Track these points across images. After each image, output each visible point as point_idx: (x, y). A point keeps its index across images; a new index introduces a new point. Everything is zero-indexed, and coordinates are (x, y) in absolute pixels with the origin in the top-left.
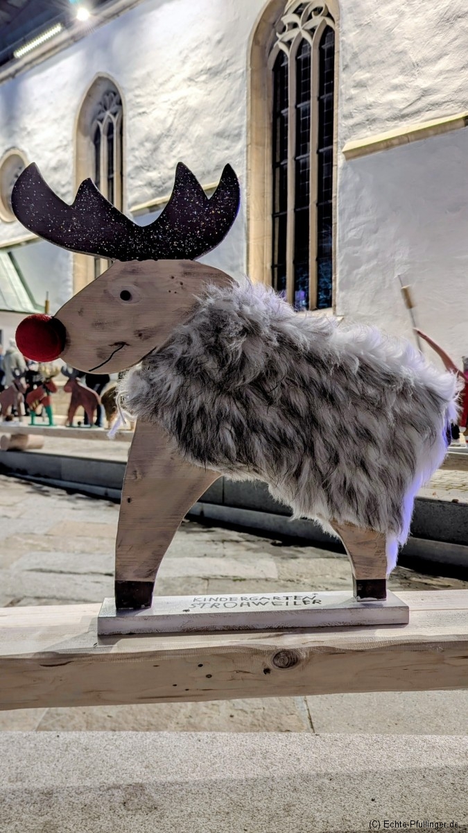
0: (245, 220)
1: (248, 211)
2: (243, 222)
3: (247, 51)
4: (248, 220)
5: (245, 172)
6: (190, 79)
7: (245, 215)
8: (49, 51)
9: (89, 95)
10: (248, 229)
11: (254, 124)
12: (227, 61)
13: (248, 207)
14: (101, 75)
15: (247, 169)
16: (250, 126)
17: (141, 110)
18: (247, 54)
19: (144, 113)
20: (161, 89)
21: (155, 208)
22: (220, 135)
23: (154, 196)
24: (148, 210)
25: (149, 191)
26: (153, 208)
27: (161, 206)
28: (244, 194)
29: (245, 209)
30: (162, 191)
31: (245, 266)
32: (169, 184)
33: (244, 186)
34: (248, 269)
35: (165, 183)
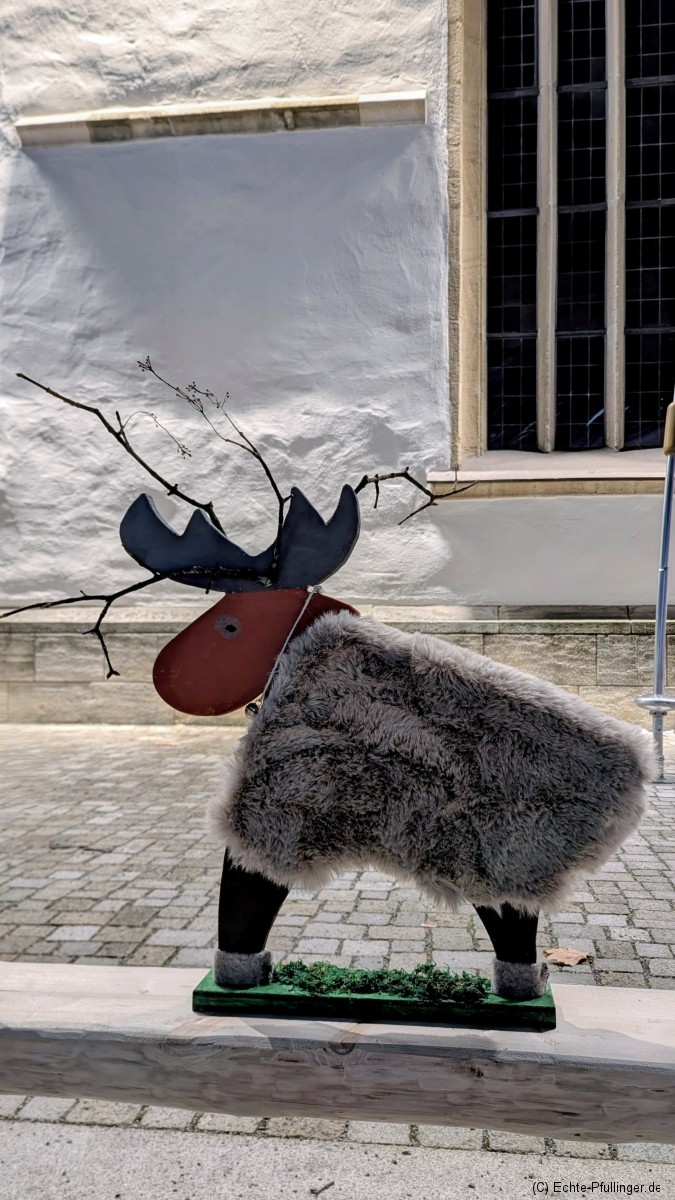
0: (445, 206)
1: (452, 185)
2: (437, 209)
4: (454, 207)
5: (443, 86)
7: (445, 193)
10: (452, 231)
13: (453, 174)
15: (449, 77)
21: (115, 132)
23: (104, 101)
24: (86, 132)
25: (91, 85)
26: (104, 131)
27: (139, 129)
28: (442, 136)
29: (443, 179)
30: (139, 90)
31: (445, 321)
32: (170, 74)
33: (440, 118)
34: (454, 330)
35: (154, 70)
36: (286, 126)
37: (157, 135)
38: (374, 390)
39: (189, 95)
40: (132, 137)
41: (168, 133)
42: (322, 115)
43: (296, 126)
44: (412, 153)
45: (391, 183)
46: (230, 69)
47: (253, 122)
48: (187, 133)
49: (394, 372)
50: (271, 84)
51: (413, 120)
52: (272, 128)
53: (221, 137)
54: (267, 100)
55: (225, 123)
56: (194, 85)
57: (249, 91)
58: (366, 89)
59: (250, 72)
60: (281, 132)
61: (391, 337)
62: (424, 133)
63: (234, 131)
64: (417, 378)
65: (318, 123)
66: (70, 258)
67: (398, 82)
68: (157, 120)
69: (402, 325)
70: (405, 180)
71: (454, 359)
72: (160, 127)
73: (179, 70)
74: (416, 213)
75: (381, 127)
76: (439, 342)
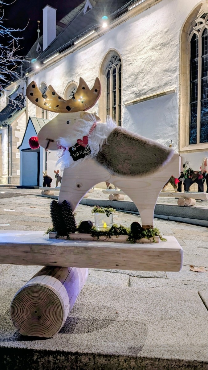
0: (178, 106)
1: (180, 102)
2: (177, 106)
3: (180, 35)
4: (180, 105)
5: (178, 86)
6: (153, 49)
7: (178, 103)
8: (88, 41)
9: (106, 58)
10: (179, 110)
11: (182, 65)
12: (170, 40)
13: (180, 100)
14: (111, 50)
15: (179, 84)
16: (180, 66)
17: (129, 63)
18: (180, 36)
19: (131, 64)
20: (139, 53)
21: (136, 103)
22: (167, 71)
23: (135, 98)
24: (132, 103)
25: (134, 96)
26: (135, 103)
27: (139, 101)
28: (178, 95)
29: (178, 101)
30: (139, 95)
31: (178, 125)
32: (143, 92)
33: (178, 91)
34: (179, 126)
35: (140, 92)
36: (157, 97)
37: (141, 102)
38: (168, 138)
39: (145, 95)
40: (138, 103)
41: (142, 101)
42: (161, 95)
43: (158, 97)
44: (174, 98)
45: (170, 103)
46: (150, 90)
47: (152, 98)
48: (144, 101)
49: (171, 134)
50: (155, 91)
51: (173, 92)
52: (155, 98)
53: (149, 100)
54: (154, 94)
55: (149, 99)
56: (145, 93)
57: (152, 93)
58: (167, 89)
59: (152, 90)
60: (156, 98)
61: (170, 128)
62: (175, 94)
63: (150, 99)
64: (174, 134)
65: (161, 96)
66: (131, 122)
67: (172, 87)
68: (140, 100)
69: (172, 126)
70: (172, 102)
71: (179, 131)
72: (141, 101)
73: (143, 91)
74: (174, 108)
75: (169, 94)
76: (177, 128)
